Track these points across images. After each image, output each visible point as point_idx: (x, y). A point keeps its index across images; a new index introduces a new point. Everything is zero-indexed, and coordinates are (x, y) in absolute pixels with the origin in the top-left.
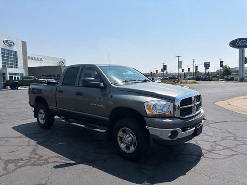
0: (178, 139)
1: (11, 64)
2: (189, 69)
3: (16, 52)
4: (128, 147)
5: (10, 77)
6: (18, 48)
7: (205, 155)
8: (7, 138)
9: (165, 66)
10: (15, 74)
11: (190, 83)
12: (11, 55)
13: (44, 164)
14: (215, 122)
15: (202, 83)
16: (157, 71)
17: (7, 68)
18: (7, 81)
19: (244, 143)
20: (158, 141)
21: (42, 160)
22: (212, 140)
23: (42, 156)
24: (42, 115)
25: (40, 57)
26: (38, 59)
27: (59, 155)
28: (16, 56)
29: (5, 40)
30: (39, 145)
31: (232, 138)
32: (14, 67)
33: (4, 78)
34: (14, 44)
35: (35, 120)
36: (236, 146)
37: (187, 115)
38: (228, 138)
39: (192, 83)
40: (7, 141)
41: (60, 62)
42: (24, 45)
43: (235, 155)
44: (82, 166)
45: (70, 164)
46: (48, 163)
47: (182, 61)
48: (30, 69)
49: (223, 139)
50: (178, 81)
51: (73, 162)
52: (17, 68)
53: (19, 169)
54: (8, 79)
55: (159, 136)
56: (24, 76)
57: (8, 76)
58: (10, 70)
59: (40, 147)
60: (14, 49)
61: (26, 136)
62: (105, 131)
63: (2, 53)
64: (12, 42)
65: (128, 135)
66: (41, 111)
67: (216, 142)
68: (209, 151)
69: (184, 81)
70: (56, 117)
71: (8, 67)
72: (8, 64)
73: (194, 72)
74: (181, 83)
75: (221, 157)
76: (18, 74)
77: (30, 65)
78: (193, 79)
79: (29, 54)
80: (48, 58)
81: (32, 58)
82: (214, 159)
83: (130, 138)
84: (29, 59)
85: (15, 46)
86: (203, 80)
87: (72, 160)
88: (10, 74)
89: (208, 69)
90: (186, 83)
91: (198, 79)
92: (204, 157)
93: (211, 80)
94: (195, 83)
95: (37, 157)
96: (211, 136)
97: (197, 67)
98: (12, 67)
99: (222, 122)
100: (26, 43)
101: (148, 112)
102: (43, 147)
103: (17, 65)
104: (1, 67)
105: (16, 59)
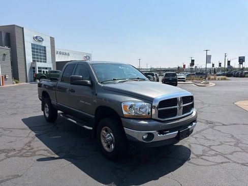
0: (154, 142)
1: (41, 59)
2: (220, 64)
3: (45, 47)
4: (109, 146)
5: (39, 71)
6: (46, 43)
7: (191, 160)
8: (13, 128)
9: (193, 61)
10: (44, 68)
11: (219, 79)
12: (40, 50)
13: (31, 156)
14: (223, 125)
15: (233, 80)
16: (184, 66)
17: (37, 63)
18: (36, 75)
19: (244, 151)
20: (136, 143)
21: (31, 152)
22: (208, 144)
23: (33, 149)
24: (47, 109)
25: (67, 52)
26: (66, 54)
27: (48, 149)
28: (45, 51)
29: (35, 36)
30: (36, 138)
31: (232, 144)
32: (43, 62)
33: (34, 71)
34: (43, 40)
35: (42, 113)
36: (232, 154)
37: (168, 117)
38: (228, 144)
39: (222, 79)
40: (12, 131)
41: (86, 57)
42: (52, 40)
43: (225, 163)
44: (63, 161)
45: (53, 158)
46: (35, 155)
47: (211, 56)
48: (58, 63)
49: (221, 144)
50: (206, 77)
51: (57, 156)
52: (45, 62)
53: (8, 159)
54: (38, 73)
55: (136, 137)
56: (52, 70)
57: (37, 70)
58: (39, 64)
59: (37, 139)
60: (43, 44)
61: (30, 128)
62: (91, 128)
63: (32, 48)
64: (41, 38)
65: (109, 134)
66: (46, 105)
67: (212, 147)
68: (198, 156)
69: (212, 77)
70: (59, 112)
71: (38, 61)
72: (38, 58)
73: (226, 67)
74: (209, 79)
75: (208, 163)
76: (46, 69)
77: (57, 60)
78: (223, 75)
79: (57, 48)
80: (75, 53)
81: (60, 53)
82: (198, 165)
83: (110, 137)
84: (57, 53)
85: (44, 42)
86: (234, 77)
87: (57, 154)
88: (39, 68)
89: (242, 64)
90: (215, 79)
91: (229, 75)
92: (189, 162)
93: (244, 77)
94: (225, 79)
95: (28, 148)
96: (210, 140)
97: (229, 62)
98: (41, 62)
99: (231, 124)
100: (54, 38)
101: (125, 113)
102: (38, 140)
103: (45, 59)
104: (32, 61)
105: (45, 54)
